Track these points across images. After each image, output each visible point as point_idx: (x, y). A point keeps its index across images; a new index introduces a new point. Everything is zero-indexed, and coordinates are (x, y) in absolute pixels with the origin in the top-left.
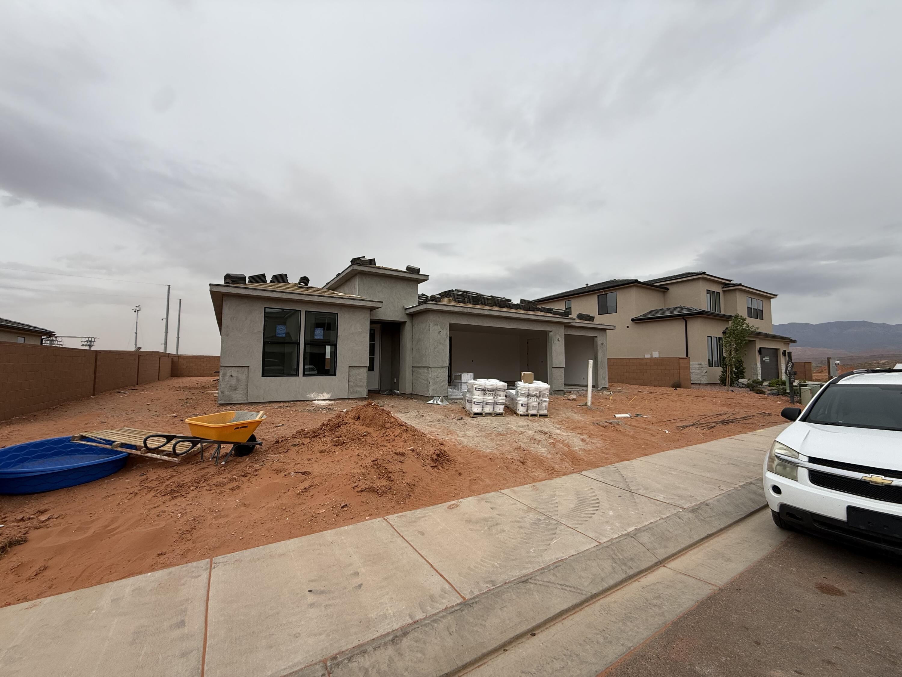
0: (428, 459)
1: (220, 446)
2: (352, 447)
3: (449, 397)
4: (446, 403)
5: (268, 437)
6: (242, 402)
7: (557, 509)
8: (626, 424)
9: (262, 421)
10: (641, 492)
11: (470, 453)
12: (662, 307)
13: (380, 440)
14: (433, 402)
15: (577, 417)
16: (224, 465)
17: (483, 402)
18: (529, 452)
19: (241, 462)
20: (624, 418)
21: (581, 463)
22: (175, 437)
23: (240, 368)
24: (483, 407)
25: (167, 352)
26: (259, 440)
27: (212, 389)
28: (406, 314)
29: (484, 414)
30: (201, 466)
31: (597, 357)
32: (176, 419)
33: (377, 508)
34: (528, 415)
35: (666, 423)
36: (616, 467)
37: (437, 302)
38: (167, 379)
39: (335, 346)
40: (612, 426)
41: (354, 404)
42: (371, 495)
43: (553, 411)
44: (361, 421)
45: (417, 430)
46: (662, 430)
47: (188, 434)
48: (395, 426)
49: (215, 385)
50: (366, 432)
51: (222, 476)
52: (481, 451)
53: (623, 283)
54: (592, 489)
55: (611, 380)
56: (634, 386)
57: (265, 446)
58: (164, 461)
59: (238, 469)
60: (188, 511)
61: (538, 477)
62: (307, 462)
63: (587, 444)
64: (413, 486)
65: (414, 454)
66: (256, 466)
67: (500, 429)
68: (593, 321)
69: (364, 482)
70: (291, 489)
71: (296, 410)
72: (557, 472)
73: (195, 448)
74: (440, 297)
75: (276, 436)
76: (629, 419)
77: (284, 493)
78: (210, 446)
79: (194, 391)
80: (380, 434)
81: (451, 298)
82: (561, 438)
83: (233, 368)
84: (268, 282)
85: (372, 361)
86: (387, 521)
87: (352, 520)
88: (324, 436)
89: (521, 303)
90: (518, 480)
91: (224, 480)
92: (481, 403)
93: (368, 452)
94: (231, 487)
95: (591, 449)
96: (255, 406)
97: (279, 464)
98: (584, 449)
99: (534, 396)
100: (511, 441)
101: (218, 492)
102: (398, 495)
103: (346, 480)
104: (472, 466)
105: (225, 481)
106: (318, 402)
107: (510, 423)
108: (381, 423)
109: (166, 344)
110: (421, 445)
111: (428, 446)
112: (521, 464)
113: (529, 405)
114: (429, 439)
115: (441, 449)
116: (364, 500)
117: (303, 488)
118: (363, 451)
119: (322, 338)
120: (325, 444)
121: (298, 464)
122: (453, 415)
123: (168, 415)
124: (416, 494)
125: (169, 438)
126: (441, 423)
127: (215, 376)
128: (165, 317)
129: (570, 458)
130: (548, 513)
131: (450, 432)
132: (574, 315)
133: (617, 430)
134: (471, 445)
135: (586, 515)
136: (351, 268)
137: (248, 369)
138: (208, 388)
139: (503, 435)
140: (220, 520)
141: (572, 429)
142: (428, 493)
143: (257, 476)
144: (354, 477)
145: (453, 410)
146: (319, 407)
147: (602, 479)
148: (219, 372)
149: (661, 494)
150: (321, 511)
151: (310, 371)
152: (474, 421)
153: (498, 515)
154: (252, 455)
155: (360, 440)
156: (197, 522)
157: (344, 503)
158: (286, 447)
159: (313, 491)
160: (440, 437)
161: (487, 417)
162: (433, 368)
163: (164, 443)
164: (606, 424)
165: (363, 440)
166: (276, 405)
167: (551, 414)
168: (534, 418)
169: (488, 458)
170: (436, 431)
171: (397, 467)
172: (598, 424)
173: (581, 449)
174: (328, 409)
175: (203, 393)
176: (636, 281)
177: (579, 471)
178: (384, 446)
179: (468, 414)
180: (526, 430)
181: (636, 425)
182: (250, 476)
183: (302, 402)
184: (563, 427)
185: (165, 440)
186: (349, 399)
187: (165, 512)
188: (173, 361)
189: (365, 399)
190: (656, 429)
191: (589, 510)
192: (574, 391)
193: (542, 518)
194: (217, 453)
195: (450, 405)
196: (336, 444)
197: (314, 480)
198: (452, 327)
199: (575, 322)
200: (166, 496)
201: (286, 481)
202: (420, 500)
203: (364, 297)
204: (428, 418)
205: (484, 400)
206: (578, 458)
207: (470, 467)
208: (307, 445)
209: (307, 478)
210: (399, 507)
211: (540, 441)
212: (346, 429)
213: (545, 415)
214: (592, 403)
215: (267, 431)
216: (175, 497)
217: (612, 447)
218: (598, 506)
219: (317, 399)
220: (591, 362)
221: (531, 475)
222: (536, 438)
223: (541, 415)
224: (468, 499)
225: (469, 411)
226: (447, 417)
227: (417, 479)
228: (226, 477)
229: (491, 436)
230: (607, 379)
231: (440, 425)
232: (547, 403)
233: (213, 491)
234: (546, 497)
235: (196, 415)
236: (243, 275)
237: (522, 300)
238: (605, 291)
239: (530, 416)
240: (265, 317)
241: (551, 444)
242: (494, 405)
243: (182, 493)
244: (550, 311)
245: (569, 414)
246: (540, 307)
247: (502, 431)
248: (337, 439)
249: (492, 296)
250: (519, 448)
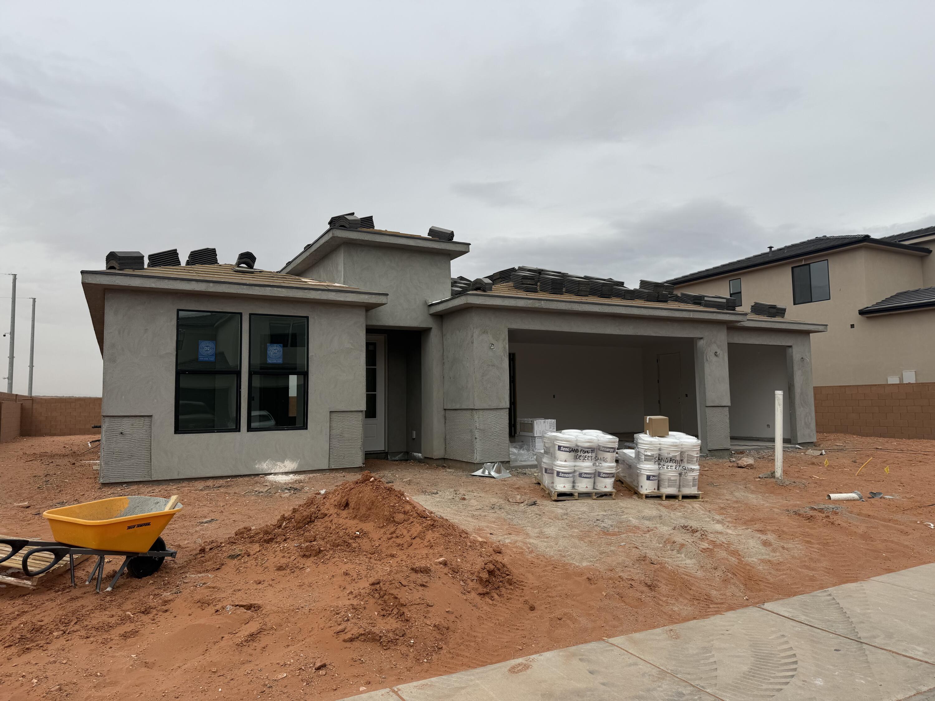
0: (472, 580)
1: (102, 559)
2: (335, 560)
3: (512, 464)
4: (506, 474)
5: (186, 542)
6: (141, 480)
7: (714, 674)
8: (851, 512)
9: (174, 514)
10: (878, 642)
11: (550, 567)
12: (919, 285)
13: (385, 545)
14: (483, 472)
15: (755, 501)
16: (110, 593)
17: (575, 471)
18: (663, 567)
19: (140, 587)
20: (848, 500)
21: (762, 587)
22: (25, 543)
23: (137, 419)
24: (574, 482)
25: (14, 392)
26: (170, 548)
27: (91, 456)
28: (431, 315)
29: (576, 494)
30: (71, 594)
31: (793, 385)
32: (29, 511)
33: (380, 671)
34: (659, 497)
35: (929, 509)
36: (830, 595)
37: (484, 291)
38: (14, 440)
39: (304, 375)
40: (824, 515)
41: (340, 479)
42: (369, 647)
43: (709, 488)
44: (351, 511)
45: (452, 527)
46: (922, 523)
47: (49, 537)
48: (411, 520)
49: (94, 452)
50: (361, 531)
51: (107, 612)
52: (571, 564)
53: (839, 242)
54: (783, 636)
55: (821, 428)
56: (869, 439)
57: (180, 559)
58: (8, 585)
59: (134, 600)
60: (49, 674)
61: (679, 615)
62: (256, 586)
63: (774, 551)
64: (445, 631)
65: (446, 570)
66: (165, 594)
67: (608, 523)
68: (783, 317)
69: (355, 624)
70: (226, 636)
71: (235, 493)
72: (716, 604)
73: (61, 562)
74: (490, 281)
75: (200, 541)
76: (857, 502)
77: (215, 643)
78: (87, 560)
79: (59, 461)
80: (385, 533)
81: (511, 284)
82: (724, 541)
83: (125, 419)
84: (183, 262)
85: (371, 401)
86: (398, 695)
87: (335, 692)
88: (285, 540)
89: (641, 287)
90: (641, 618)
91: (110, 620)
92: (571, 475)
93: (364, 567)
94: (122, 632)
95: (781, 560)
96: (164, 487)
97: (206, 591)
98: (769, 561)
99: (671, 460)
100: (627, 546)
101: (100, 641)
102: (418, 648)
103: (324, 619)
104: (554, 594)
105: (113, 620)
106: (275, 477)
107: (626, 511)
108: (386, 513)
109: (10, 378)
110: (460, 553)
111: (472, 556)
112: (646, 589)
113: (662, 477)
114: (474, 542)
115: (497, 562)
116: (355, 656)
117: (247, 633)
118: (354, 566)
119: (280, 361)
120: (286, 555)
121: (240, 590)
122: (519, 497)
123: (16, 504)
124: (450, 646)
125: (17, 546)
126: (499, 512)
127: (94, 434)
128: (9, 330)
129: (742, 578)
130: (697, 682)
131: (513, 530)
132: (746, 307)
133: (833, 523)
134: (552, 554)
135: (771, 687)
136: (330, 235)
137: (151, 421)
138: (83, 454)
139: (614, 535)
140: (105, 690)
141: (745, 523)
142: (472, 644)
143: (168, 613)
144: (338, 614)
145: (518, 488)
146: (277, 487)
147: (802, 618)
148: (100, 427)
149: (919, 645)
150: (280, 676)
151: (260, 421)
152: (559, 508)
153: (604, 684)
154: (159, 574)
155: (349, 545)
156: (65, 694)
157: (321, 661)
158: (219, 560)
159: (265, 640)
160: (494, 538)
161: (583, 501)
162: (481, 412)
163: (9, 553)
164: (812, 513)
165: (354, 545)
166: (200, 485)
167: (706, 494)
168: (672, 502)
169: (586, 577)
170: (487, 527)
171: (417, 595)
172: (796, 513)
173: (763, 561)
174: (293, 489)
175: (74, 464)
176: (866, 238)
177: (759, 602)
178: (393, 556)
179: (547, 494)
180: (658, 525)
181: (871, 513)
182: (155, 612)
183: (247, 479)
184: (729, 519)
185: (9, 549)
186: (331, 470)
187: (10, 676)
188: (23, 408)
189: (360, 469)
190: (911, 522)
191: (777, 677)
192: (750, 450)
193: (687, 690)
194: (97, 572)
195: (515, 478)
196: (307, 553)
197: (267, 620)
198: (513, 335)
199: (748, 320)
200: (13, 648)
201: (218, 620)
202: (458, 655)
203: (354, 286)
204: (474, 502)
205: (576, 468)
206: (756, 578)
207: (550, 594)
208: (255, 556)
209: (255, 615)
210: (420, 668)
211: (682, 545)
212: (325, 525)
213: (694, 497)
214: (785, 472)
215: (185, 531)
216: (28, 649)
217: (824, 556)
218: (795, 670)
219: (272, 472)
220: (779, 394)
221: (667, 609)
222: (676, 539)
223: (685, 497)
224: (548, 654)
225: (549, 489)
226: (508, 501)
227: (452, 618)
228: (114, 613)
229: (589, 536)
230: (813, 425)
231: (495, 515)
232: (696, 474)
233: (92, 639)
234: (695, 652)
235: (62, 504)
236: (139, 252)
237: (643, 283)
238: (805, 259)
239: (664, 498)
240: (178, 326)
241: (704, 550)
242: (594, 477)
243: (39, 642)
244: (698, 300)
245: (740, 494)
246: (678, 293)
247: (612, 526)
248: (308, 544)
249: (586, 278)
250: (643, 558)
